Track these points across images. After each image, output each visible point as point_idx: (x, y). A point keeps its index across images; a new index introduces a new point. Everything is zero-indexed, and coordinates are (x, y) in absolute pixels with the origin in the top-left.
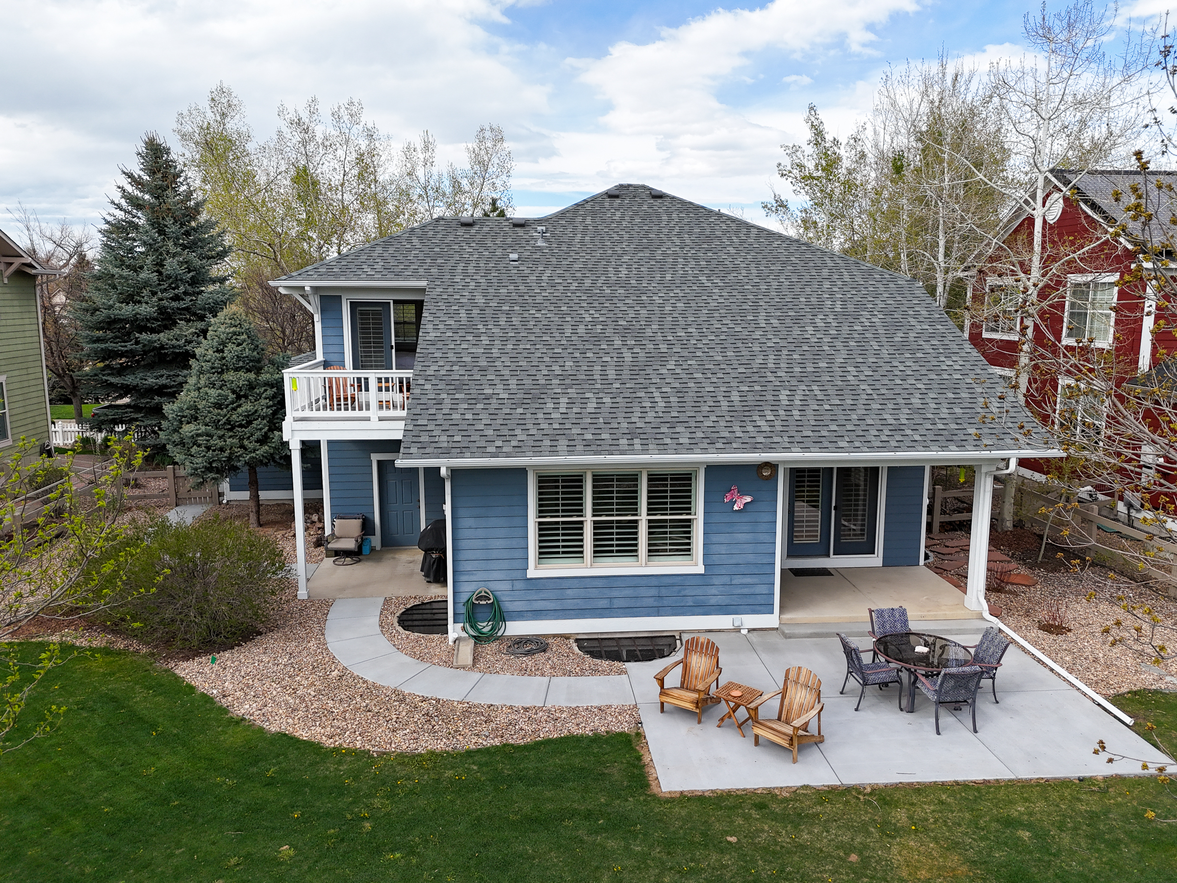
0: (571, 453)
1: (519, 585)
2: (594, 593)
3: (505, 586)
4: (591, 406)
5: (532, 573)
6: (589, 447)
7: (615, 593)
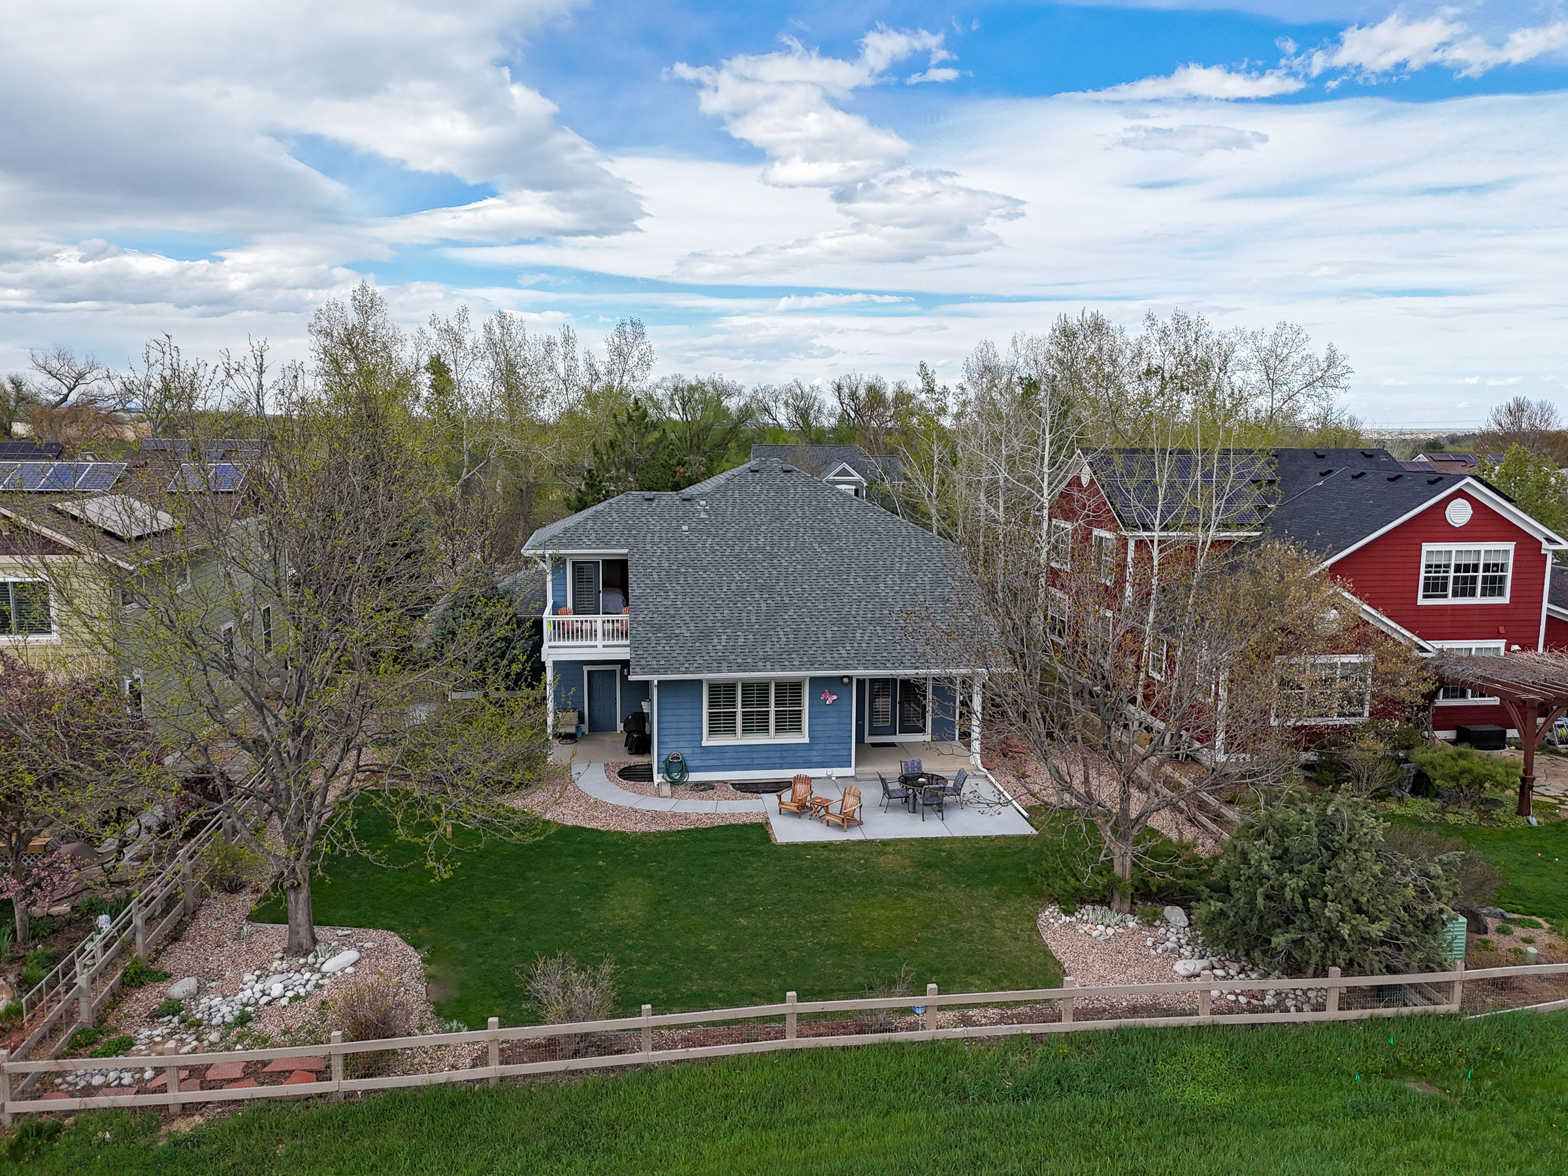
0: (730, 671)
1: (697, 750)
2: (742, 755)
3: (690, 750)
4: (741, 641)
5: (704, 743)
6: (742, 668)
7: (754, 755)
